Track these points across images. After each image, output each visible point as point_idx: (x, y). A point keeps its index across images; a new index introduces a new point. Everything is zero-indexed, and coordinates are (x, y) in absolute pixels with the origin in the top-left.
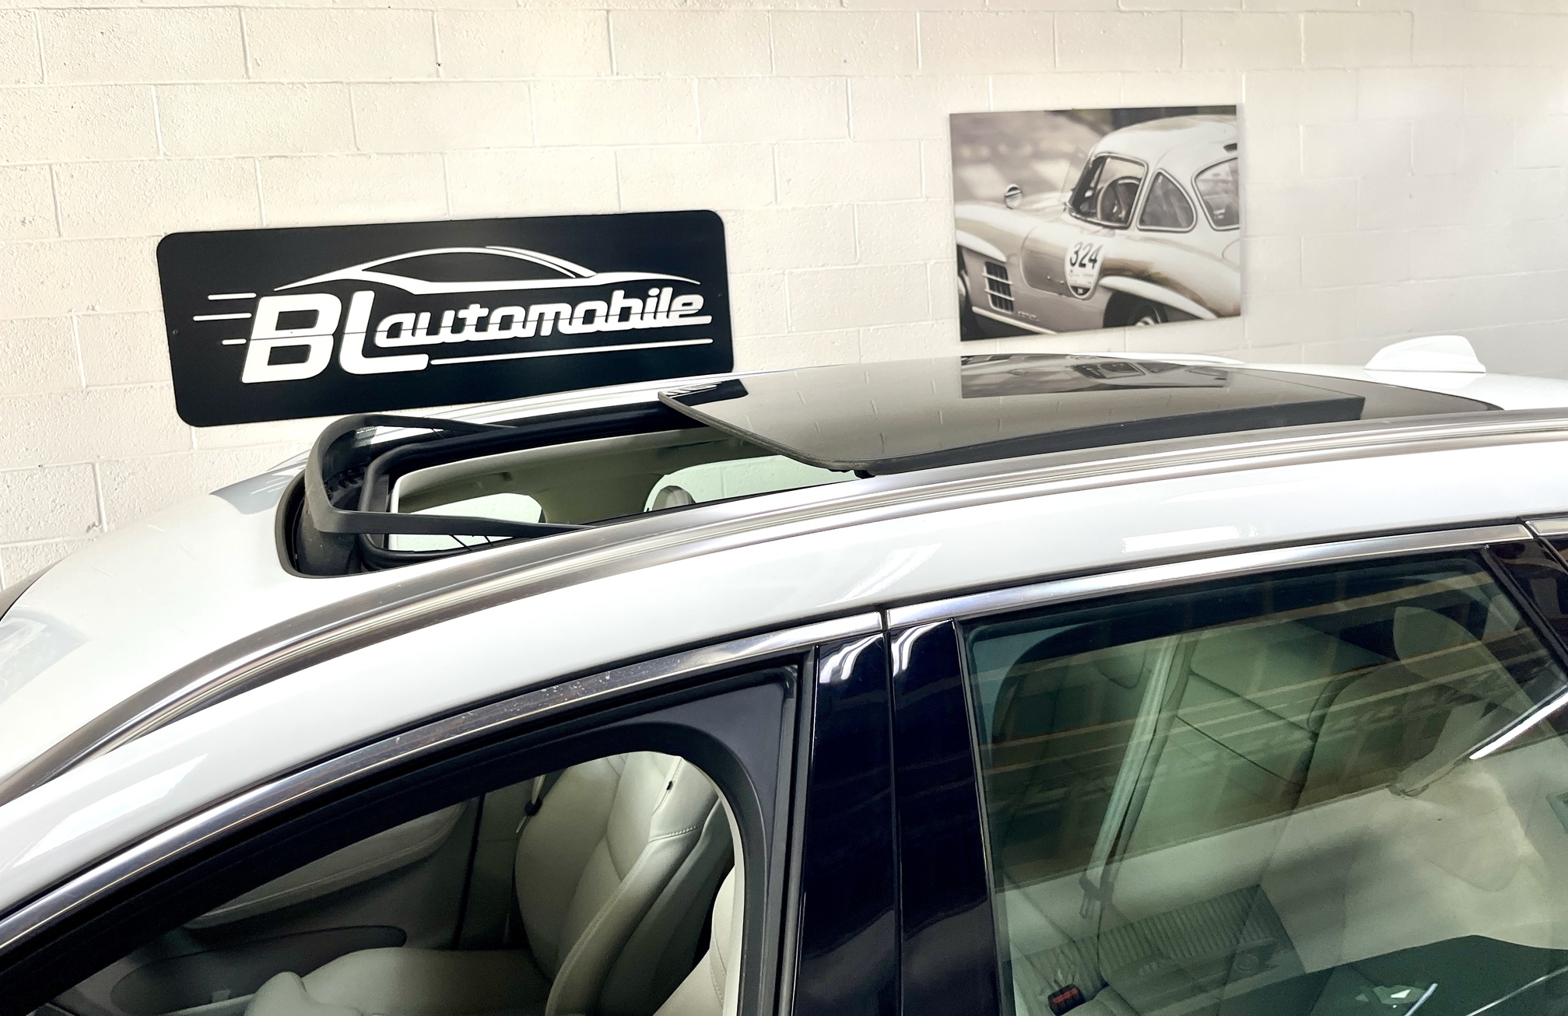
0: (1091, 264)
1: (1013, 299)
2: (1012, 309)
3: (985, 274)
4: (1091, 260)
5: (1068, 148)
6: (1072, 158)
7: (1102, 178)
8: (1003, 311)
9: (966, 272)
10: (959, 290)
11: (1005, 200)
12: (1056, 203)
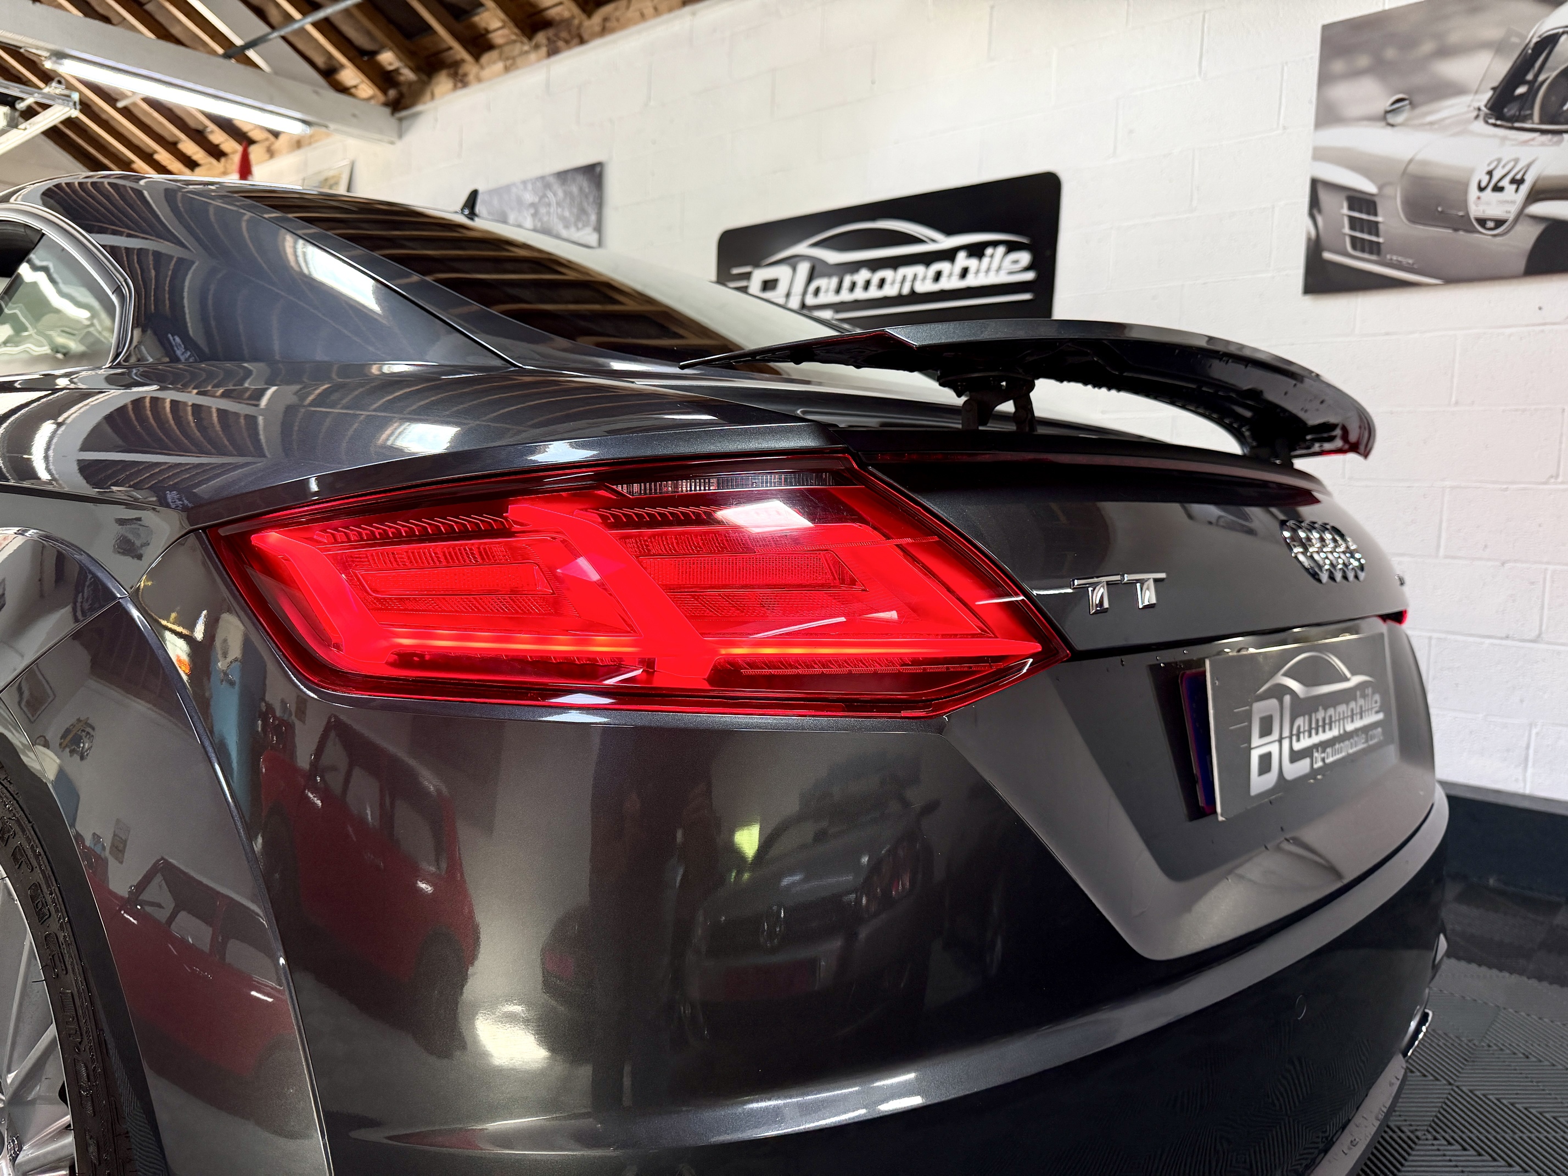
0: (1514, 186)
1: (1381, 240)
2: (1378, 253)
3: (1345, 211)
4: (1513, 181)
5: (1493, 33)
6: (1499, 48)
7: (1549, 64)
8: (1366, 256)
9: (1320, 211)
10: (1309, 234)
11: (1385, 118)
12: (1465, 109)
